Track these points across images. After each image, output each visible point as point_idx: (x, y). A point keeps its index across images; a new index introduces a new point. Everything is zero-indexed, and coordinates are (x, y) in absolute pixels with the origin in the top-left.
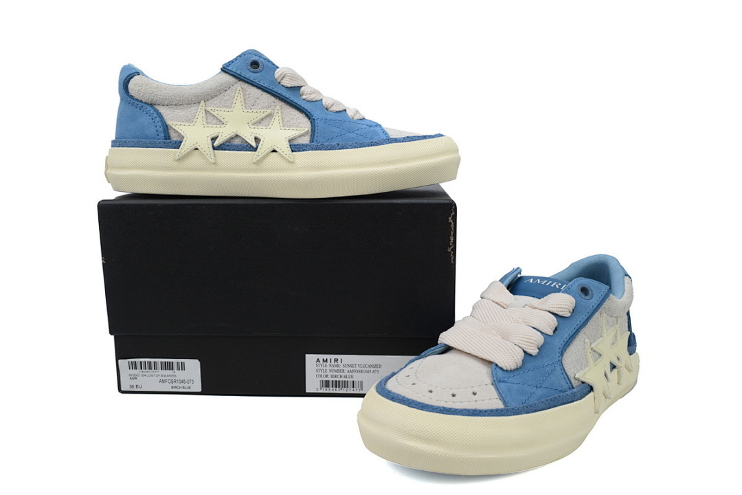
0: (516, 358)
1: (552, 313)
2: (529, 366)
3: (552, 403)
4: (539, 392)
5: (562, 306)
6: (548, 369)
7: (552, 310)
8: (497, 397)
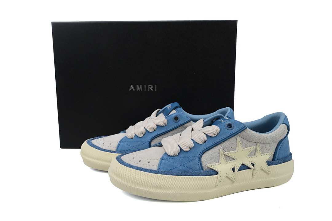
0: (175, 151)
1: (205, 133)
2: (181, 155)
3: (184, 174)
4: (181, 168)
5: (210, 131)
6: (191, 158)
7: (205, 132)
8: (157, 165)
